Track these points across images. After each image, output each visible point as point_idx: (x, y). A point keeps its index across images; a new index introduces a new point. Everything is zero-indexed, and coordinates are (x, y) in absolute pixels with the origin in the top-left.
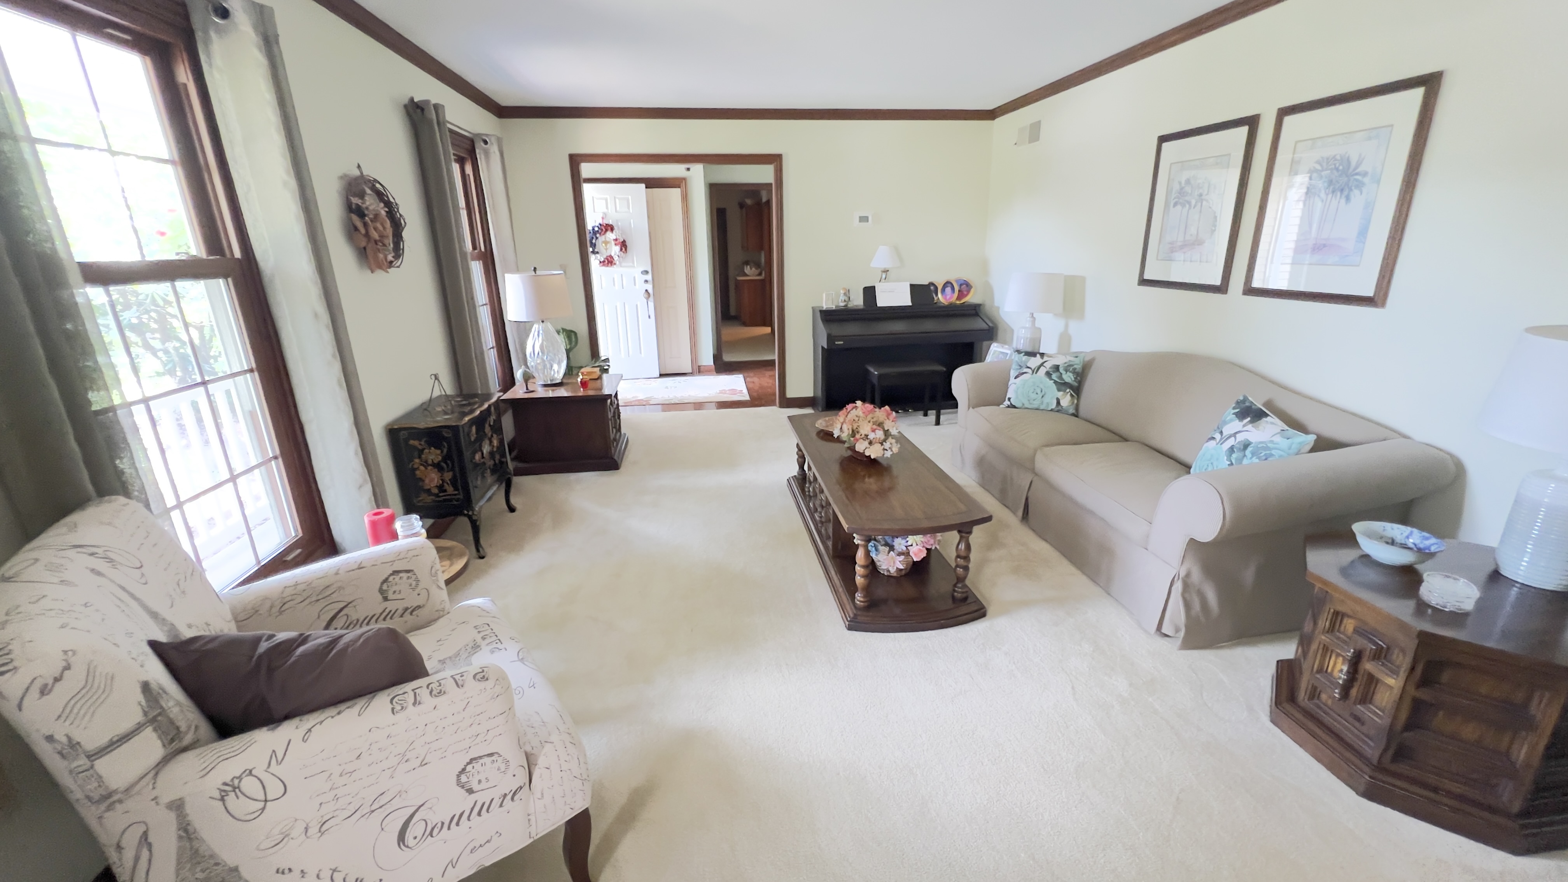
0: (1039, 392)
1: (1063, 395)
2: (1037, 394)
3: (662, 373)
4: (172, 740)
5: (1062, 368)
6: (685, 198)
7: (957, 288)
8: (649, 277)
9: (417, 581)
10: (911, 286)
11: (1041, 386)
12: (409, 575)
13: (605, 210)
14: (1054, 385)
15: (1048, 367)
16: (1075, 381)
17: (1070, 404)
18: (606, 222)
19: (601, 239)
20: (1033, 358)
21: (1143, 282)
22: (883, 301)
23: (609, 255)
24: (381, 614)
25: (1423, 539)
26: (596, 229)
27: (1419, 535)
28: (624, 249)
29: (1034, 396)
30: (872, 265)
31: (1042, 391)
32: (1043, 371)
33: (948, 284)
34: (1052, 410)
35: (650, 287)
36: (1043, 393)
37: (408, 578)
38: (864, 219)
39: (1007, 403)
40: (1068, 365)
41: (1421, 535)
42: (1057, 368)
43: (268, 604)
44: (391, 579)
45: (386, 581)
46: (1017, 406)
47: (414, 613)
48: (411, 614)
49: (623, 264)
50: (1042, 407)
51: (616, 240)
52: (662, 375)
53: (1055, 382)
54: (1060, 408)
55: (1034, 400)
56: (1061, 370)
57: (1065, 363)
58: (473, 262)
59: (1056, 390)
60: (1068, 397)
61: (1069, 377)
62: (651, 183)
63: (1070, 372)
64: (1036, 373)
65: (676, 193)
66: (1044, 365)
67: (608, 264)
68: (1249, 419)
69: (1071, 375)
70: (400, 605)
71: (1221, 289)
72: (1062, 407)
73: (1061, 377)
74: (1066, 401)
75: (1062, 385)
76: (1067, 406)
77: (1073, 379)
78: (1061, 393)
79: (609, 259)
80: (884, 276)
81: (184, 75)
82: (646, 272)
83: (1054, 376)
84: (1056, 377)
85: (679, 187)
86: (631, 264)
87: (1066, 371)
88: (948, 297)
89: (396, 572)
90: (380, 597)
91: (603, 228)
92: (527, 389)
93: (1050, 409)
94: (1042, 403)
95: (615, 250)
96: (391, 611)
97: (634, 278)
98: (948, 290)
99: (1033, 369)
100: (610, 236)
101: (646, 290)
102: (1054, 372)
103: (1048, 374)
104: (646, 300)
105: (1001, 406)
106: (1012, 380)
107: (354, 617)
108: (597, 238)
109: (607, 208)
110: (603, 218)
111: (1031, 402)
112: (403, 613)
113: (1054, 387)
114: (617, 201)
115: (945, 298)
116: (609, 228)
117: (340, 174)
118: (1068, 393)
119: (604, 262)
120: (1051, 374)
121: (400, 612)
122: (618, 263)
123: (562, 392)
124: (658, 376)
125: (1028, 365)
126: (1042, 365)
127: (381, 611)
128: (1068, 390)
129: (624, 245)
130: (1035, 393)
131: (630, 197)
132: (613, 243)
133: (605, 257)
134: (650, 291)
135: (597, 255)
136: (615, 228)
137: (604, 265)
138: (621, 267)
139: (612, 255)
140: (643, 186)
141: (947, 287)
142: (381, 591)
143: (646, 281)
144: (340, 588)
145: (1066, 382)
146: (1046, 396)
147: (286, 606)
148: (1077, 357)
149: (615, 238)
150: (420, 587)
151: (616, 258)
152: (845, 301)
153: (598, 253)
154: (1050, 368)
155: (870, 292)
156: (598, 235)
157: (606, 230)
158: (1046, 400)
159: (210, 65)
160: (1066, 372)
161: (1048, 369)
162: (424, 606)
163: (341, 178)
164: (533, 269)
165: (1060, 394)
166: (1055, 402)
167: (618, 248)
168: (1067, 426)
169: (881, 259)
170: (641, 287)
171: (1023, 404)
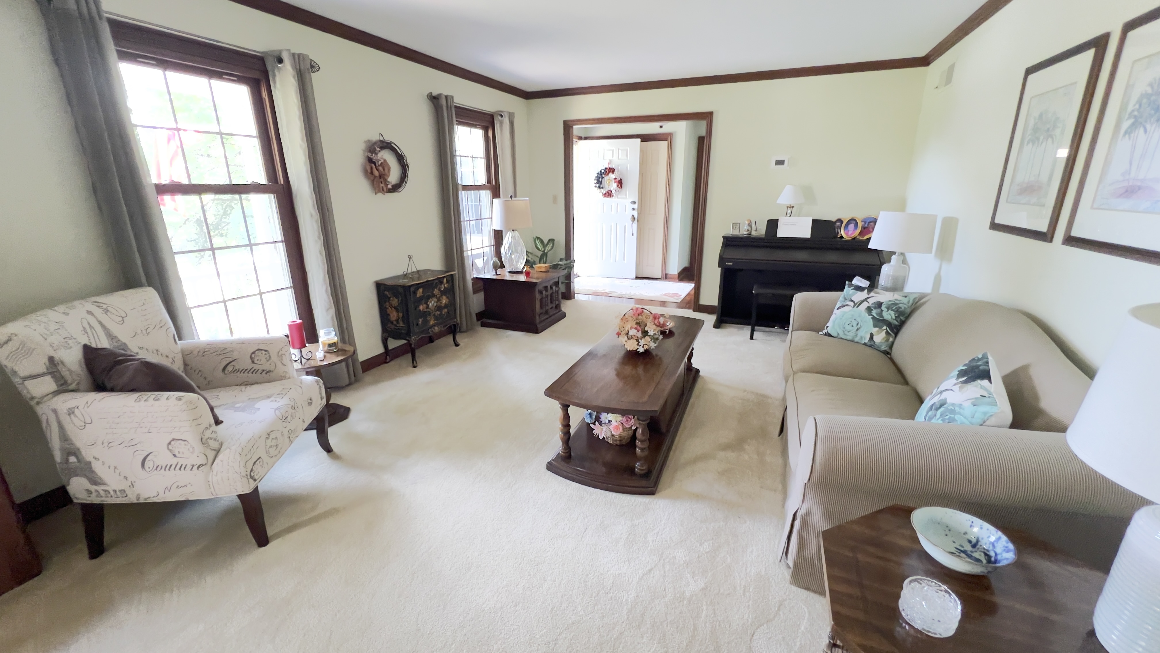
0: (855, 325)
1: (878, 331)
2: (853, 326)
3: (637, 276)
4: (62, 385)
5: (885, 306)
6: (670, 147)
7: (860, 225)
8: (636, 206)
9: (270, 357)
10: (815, 222)
11: (859, 320)
12: (266, 353)
13: (611, 158)
14: (871, 320)
15: (871, 303)
16: (895, 319)
17: (883, 341)
18: (610, 166)
19: (606, 178)
20: (859, 293)
21: (995, 226)
22: (782, 232)
23: (609, 189)
24: (251, 369)
25: (1004, 550)
26: (603, 171)
27: (1004, 543)
28: (619, 186)
29: (849, 328)
30: (778, 202)
31: (858, 324)
32: (865, 305)
33: (852, 220)
34: (865, 344)
35: (635, 214)
36: (859, 326)
37: (265, 354)
38: (780, 163)
39: (825, 331)
40: (892, 304)
41: (1006, 545)
42: (879, 305)
43: (198, 350)
44: (257, 352)
45: (254, 353)
46: (832, 335)
47: (268, 374)
48: (266, 373)
49: (619, 196)
50: (856, 340)
51: (615, 179)
52: (637, 278)
53: (874, 318)
54: (872, 343)
55: (848, 332)
56: (883, 308)
57: (890, 301)
58: (463, 192)
59: (872, 326)
60: (883, 334)
61: (890, 314)
62: (645, 138)
63: (892, 310)
64: (857, 307)
65: (664, 144)
66: (868, 300)
67: (608, 196)
68: (965, 378)
69: (892, 313)
70: (261, 368)
71: (1046, 237)
72: (874, 342)
73: (880, 314)
74: (880, 337)
75: (879, 322)
76: (881, 343)
77: (894, 317)
78: (877, 329)
79: (609, 192)
80: (789, 211)
81: (265, 95)
82: (634, 203)
83: (874, 312)
84: (877, 314)
85: (667, 140)
86: (625, 196)
87: (888, 308)
88: (850, 233)
89: (259, 350)
90: (250, 361)
91: (607, 170)
92: (496, 273)
93: (863, 343)
94: (856, 335)
95: (614, 186)
96: (255, 370)
97: (626, 206)
98: (852, 226)
99: (855, 303)
100: (612, 176)
101: (633, 215)
102: (875, 308)
103: (869, 310)
104: (631, 222)
105: (821, 333)
106: (835, 311)
107: (237, 367)
108: (603, 178)
109: (613, 156)
110: (609, 164)
111: (846, 333)
112: (262, 372)
113: (871, 322)
114: (620, 151)
115: (847, 234)
116: (612, 170)
117: (366, 139)
118: (885, 329)
119: (605, 194)
120: (872, 310)
121: (260, 371)
122: (615, 195)
123: (522, 278)
124: (634, 278)
125: (852, 299)
126: (866, 300)
127: (251, 368)
128: (885, 328)
129: (620, 183)
130: (851, 325)
131: (629, 148)
132: (614, 181)
133: (607, 190)
134: (636, 216)
135: (602, 189)
136: (616, 170)
137: (605, 197)
138: (617, 198)
139: (612, 190)
140: (639, 140)
141: (851, 223)
142: (251, 357)
143: (634, 209)
144: (232, 351)
145: (884, 320)
146: (861, 330)
147: (205, 353)
148: (906, 297)
149: (614, 178)
150: (271, 360)
151: (613, 192)
152: (748, 230)
153: (602, 188)
154: (872, 304)
155: (773, 224)
156: (603, 176)
157: (609, 172)
158: (861, 333)
159: (275, 87)
160: (888, 310)
161: (870, 305)
162: (273, 371)
163: (365, 142)
164: (510, 196)
165: (875, 330)
166: (868, 337)
167: (615, 185)
168: (879, 362)
169: (786, 197)
170: (630, 213)
171: (838, 334)
